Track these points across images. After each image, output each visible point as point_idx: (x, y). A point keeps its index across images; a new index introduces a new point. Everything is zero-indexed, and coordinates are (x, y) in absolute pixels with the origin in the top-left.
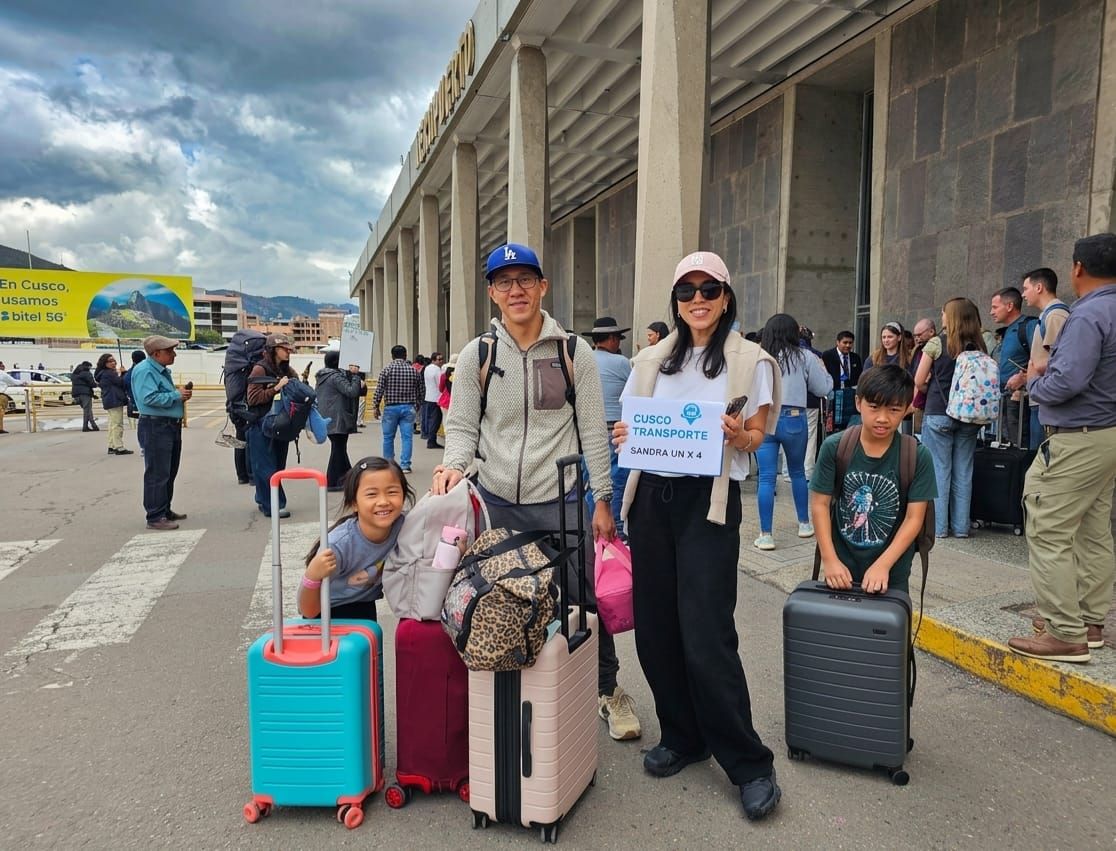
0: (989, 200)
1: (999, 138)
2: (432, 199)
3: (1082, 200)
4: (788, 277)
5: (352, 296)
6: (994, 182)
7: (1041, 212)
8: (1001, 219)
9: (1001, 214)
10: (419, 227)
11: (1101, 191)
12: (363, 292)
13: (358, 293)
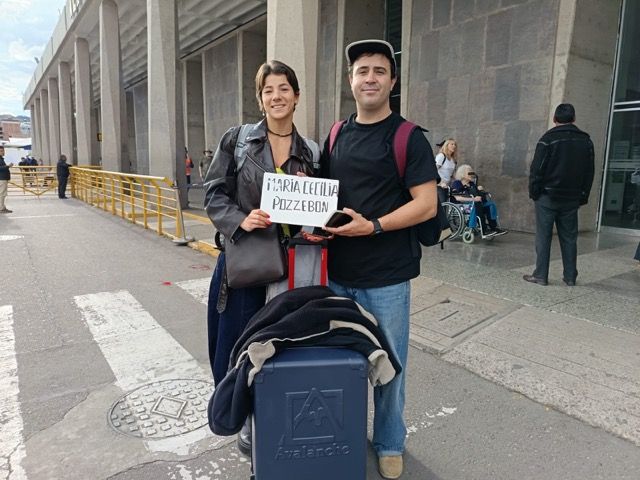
0: (484, 58)
1: (491, 17)
2: (82, 41)
3: (549, 60)
4: (342, 105)
5: (25, 108)
6: (487, 45)
7: (520, 67)
8: (492, 71)
9: (491, 67)
10: (73, 62)
11: (563, 54)
12: (33, 106)
13: (29, 106)
